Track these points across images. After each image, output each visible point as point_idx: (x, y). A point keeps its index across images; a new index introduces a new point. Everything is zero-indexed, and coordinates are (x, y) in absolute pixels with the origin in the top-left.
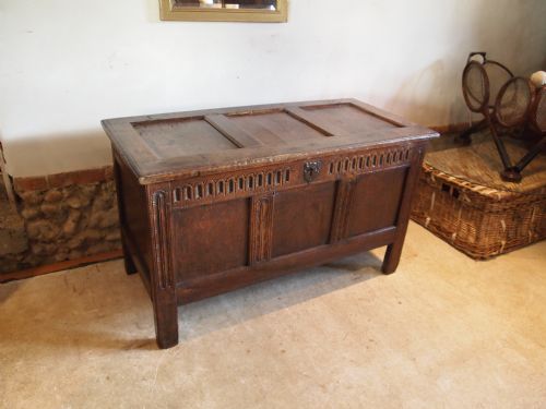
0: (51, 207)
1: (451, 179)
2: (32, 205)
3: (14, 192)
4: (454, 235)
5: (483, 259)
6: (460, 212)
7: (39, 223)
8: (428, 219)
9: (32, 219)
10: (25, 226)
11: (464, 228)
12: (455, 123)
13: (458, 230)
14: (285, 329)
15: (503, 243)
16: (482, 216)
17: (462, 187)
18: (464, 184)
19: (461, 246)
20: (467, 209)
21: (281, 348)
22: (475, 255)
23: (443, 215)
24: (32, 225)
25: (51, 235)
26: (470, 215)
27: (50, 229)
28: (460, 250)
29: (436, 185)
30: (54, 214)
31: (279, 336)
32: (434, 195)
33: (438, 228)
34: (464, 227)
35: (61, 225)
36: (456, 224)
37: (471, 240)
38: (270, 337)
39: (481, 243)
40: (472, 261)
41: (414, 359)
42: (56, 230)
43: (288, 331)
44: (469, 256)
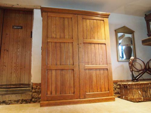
0: (38, 90)
2: (34, 89)
3: (32, 86)
4: (129, 98)
6: (128, 91)
7: (35, 93)
8: (124, 97)
9: (34, 92)
10: (32, 94)
17: (127, 85)
19: (131, 100)
22: (134, 101)
24: (33, 94)
25: (36, 97)
27: (37, 95)
29: (123, 87)
30: (38, 92)
35: (39, 95)
37: (132, 97)
42: (38, 96)
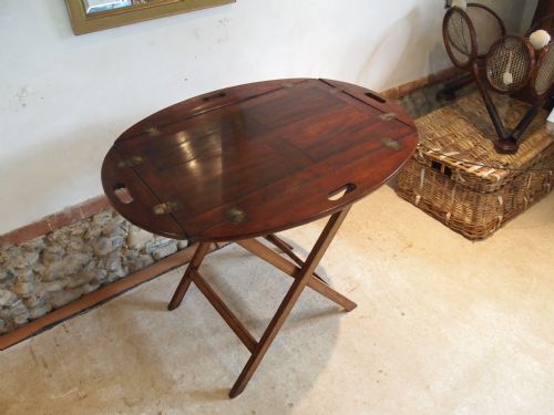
1: (442, 158)
4: (448, 215)
5: (480, 239)
6: (454, 192)
8: (418, 197)
11: (459, 208)
12: (435, 72)
13: (453, 210)
14: (288, 375)
15: (501, 218)
16: (479, 197)
17: (456, 167)
18: (457, 164)
19: (457, 226)
20: (461, 189)
21: (288, 401)
22: (471, 236)
23: (435, 194)
26: (465, 195)
28: (455, 231)
29: (425, 162)
31: (283, 385)
32: (423, 172)
33: (430, 206)
34: (459, 206)
36: (450, 203)
37: (468, 220)
38: (273, 388)
39: (479, 224)
40: (470, 242)
41: (428, 387)
43: (292, 376)
44: (465, 237)
